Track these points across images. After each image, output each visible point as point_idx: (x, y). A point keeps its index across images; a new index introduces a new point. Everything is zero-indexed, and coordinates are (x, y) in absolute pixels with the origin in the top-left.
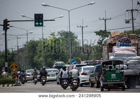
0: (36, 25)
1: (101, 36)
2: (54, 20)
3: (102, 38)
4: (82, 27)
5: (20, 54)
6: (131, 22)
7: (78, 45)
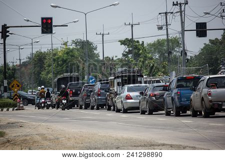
0: (43, 32)
1: (126, 46)
2: (67, 26)
3: (128, 49)
4: (103, 35)
5: (23, 69)
6: (164, 28)
7: (97, 57)
